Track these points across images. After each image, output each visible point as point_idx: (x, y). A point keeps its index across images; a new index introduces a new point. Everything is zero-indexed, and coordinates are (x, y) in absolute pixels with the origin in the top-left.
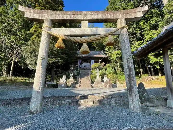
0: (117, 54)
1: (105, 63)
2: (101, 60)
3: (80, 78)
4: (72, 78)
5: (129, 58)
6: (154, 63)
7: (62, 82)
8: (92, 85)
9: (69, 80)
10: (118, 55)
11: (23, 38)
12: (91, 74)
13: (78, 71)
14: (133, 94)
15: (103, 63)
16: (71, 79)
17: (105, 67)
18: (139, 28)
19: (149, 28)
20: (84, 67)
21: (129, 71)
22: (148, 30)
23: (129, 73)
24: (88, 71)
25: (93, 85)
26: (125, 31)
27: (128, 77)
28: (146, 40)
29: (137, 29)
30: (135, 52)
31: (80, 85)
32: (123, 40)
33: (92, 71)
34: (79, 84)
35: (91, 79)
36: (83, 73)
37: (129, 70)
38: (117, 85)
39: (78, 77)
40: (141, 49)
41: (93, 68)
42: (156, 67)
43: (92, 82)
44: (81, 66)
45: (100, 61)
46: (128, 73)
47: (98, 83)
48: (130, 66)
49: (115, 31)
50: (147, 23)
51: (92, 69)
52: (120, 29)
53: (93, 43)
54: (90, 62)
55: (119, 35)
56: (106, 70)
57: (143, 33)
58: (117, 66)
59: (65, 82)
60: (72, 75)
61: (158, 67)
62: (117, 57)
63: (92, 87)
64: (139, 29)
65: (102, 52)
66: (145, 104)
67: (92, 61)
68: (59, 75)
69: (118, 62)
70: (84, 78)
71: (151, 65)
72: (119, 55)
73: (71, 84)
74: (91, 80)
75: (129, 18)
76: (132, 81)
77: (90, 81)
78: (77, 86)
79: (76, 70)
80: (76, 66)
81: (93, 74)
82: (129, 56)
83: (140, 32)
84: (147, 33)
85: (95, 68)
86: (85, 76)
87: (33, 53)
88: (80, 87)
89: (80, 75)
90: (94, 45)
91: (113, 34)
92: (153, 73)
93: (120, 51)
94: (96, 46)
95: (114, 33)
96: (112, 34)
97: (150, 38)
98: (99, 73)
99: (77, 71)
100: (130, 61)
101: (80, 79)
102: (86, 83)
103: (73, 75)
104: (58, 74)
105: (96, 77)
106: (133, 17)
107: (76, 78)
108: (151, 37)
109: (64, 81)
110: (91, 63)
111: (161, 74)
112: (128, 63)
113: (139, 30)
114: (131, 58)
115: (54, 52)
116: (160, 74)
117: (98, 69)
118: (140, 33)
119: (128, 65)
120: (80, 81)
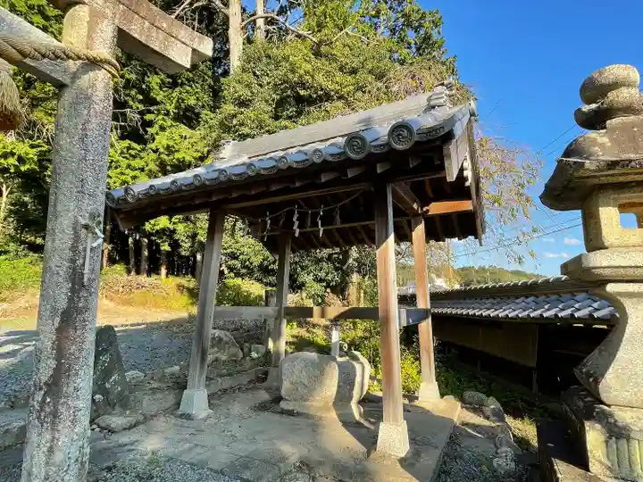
0: (13, 154)
5: (86, 227)
6: (157, 231)
10: (13, 161)
14: (62, 409)
18: (141, 91)
19: (171, 108)
21: (73, 290)
22: (167, 114)
23: (71, 300)
26: (100, 85)
27: (58, 319)
28: (153, 146)
29: (133, 92)
30: (118, 193)
32: (76, 125)
37: (73, 284)
40: (147, 194)
42: (158, 245)
46: (63, 303)
48: (83, 265)
49: (44, 56)
50: (170, 88)
52: (79, 62)
55: (61, 86)
57: (148, 117)
61: (166, 247)
64: (141, 97)
66: (103, 425)
69: (5, 194)
71: (149, 235)
72: (21, 160)
75: (136, 36)
76: (74, 342)
82: (93, 216)
83: (141, 107)
84: (160, 122)
91: (27, 61)
92: (145, 265)
93: (32, 147)
95: (33, 58)
96: (19, 57)
97: (168, 146)
100: (89, 241)
106: (152, 46)
108: (171, 143)
111: (166, 269)
112: (74, 248)
113: (140, 102)
114: (97, 231)
116: (163, 271)
118: (142, 113)
119: (73, 261)
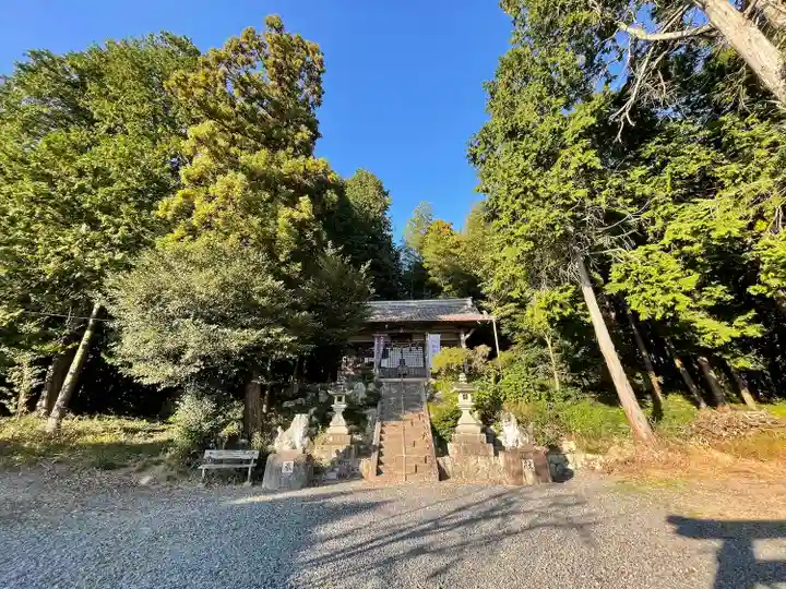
0: (554, 303)
1: (489, 349)
2: (468, 336)
3: (381, 420)
4: (343, 422)
7: (287, 448)
8: (440, 460)
9: (328, 431)
10: (557, 309)
11: (124, 239)
12: (431, 399)
13: (372, 387)
15: (483, 349)
16: (339, 426)
17: (490, 368)
20: (396, 364)
24: (418, 383)
25: (447, 462)
31: (379, 463)
33: (434, 387)
34: (375, 456)
35: (433, 428)
36: (394, 395)
38: (566, 460)
39: (371, 413)
41: (439, 373)
43: (441, 445)
44: (385, 363)
45: (464, 338)
47: (470, 449)
51: (435, 376)
53: (430, 272)
54: (423, 345)
56: (497, 379)
58: (545, 359)
59: (300, 450)
60: (339, 406)
62: (551, 321)
63: (443, 476)
65: (469, 301)
67: (433, 339)
69: (549, 343)
70: (398, 419)
73: (334, 455)
74: (435, 432)
77: (430, 435)
78: (366, 465)
79: (364, 379)
80: (367, 360)
81: (440, 400)
85: (449, 371)
86: (406, 409)
87: (154, 303)
88: (379, 472)
89: (379, 406)
90: (436, 279)
94: (442, 284)
98: (469, 395)
99: (366, 385)
101: (378, 425)
102: (409, 449)
103: (345, 406)
104: (282, 402)
105: (456, 415)
107: (364, 417)
109: (298, 445)
110: (429, 349)
115: (255, 297)
116: (748, 396)
117: (462, 377)
120: (381, 439)
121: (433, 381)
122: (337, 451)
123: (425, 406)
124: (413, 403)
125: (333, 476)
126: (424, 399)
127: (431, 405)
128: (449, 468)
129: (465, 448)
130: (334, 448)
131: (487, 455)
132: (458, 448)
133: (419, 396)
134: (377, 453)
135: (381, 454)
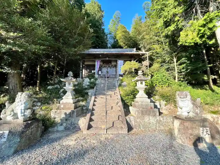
8: (127, 117)
9: (61, 102)
12: (120, 85)
16: (68, 99)
20: (105, 74)
25: (131, 119)
31: (91, 120)
33: (122, 80)
34: (88, 115)
35: (122, 99)
36: (103, 84)
41: (124, 75)
43: (126, 106)
44: (100, 73)
47: (145, 112)
51: (121, 76)
60: (69, 88)
63: (130, 128)
65: (135, 49)
68: (49, 87)
73: (63, 116)
77: (120, 103)
80: (93, 71)
81: (125, 86)
88: (89, 127)
89: (95, 88)
98: (144, 82)
101: (93, 98)
102: (109, 111)
120: (94, 105)
121: (121, 78)
122: (65, 114)
123: (117, 89)
124: (111, 87)
125: (61, 128)
126: (117, 86)
127: (120, 88)
128: (133, 123)
129: (142, 111)
130: (64, 111)
131: (155, 115)
132: (137, 111)
133: (115, 84)
134: (90, 114)
135: (92, 114)
